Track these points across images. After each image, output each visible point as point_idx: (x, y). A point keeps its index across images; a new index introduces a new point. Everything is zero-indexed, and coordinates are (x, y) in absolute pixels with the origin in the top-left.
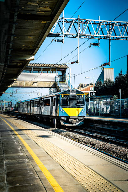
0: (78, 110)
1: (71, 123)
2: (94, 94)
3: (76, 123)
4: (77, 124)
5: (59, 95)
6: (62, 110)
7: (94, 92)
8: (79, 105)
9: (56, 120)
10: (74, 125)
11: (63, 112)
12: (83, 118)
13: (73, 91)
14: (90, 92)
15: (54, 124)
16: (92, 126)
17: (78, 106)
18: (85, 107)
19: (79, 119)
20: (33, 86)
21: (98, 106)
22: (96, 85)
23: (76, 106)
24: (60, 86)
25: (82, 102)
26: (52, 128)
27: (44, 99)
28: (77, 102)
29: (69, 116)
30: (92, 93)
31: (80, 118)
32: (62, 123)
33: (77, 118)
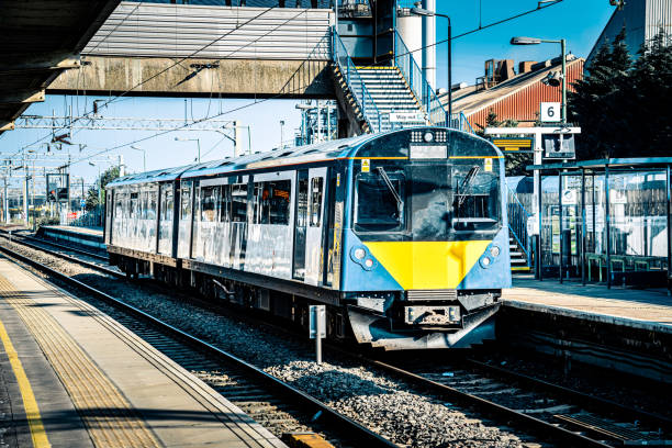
0: (459, 256)
1: (417, 331)
2: (568, 147)
3: (445, 334)
4: (454, 339)
5: (345, 162)
6: (359, 254)
7: (565, 130)
8: (466, 221)
9: (321, 311)
10: (437, 343)
11: (369, 264)
12: (488, 300)
13: (429, 137)
14: (539, 132)
15: (314, 341)
16: (549, 351)
17: (459, 226)
18: (503, 234)
19: (463, 310)
20: (193, 86)
21: (589, 217)
22: (592, 72)
23: (449, 226)
24: (356, 90)
25: (485, 204)
26: (297, 363)
27: (258, 178)
28: (455, 204)
29: (405, 287)
30: (555, 137)
31: (470, 303)
32: (362, 331)
33: (456, 303)
